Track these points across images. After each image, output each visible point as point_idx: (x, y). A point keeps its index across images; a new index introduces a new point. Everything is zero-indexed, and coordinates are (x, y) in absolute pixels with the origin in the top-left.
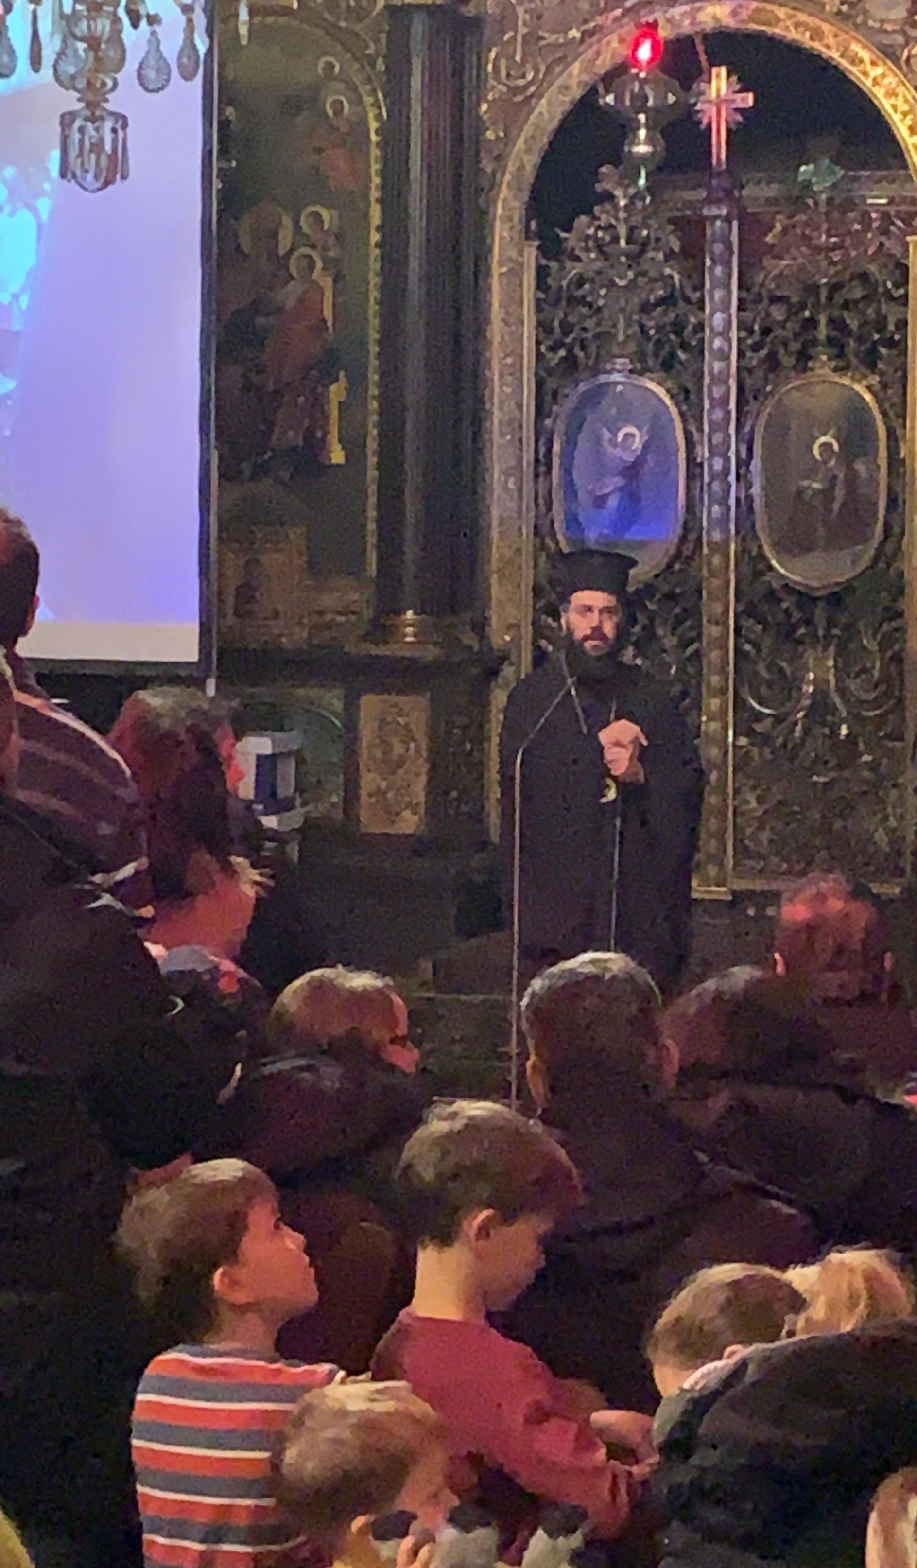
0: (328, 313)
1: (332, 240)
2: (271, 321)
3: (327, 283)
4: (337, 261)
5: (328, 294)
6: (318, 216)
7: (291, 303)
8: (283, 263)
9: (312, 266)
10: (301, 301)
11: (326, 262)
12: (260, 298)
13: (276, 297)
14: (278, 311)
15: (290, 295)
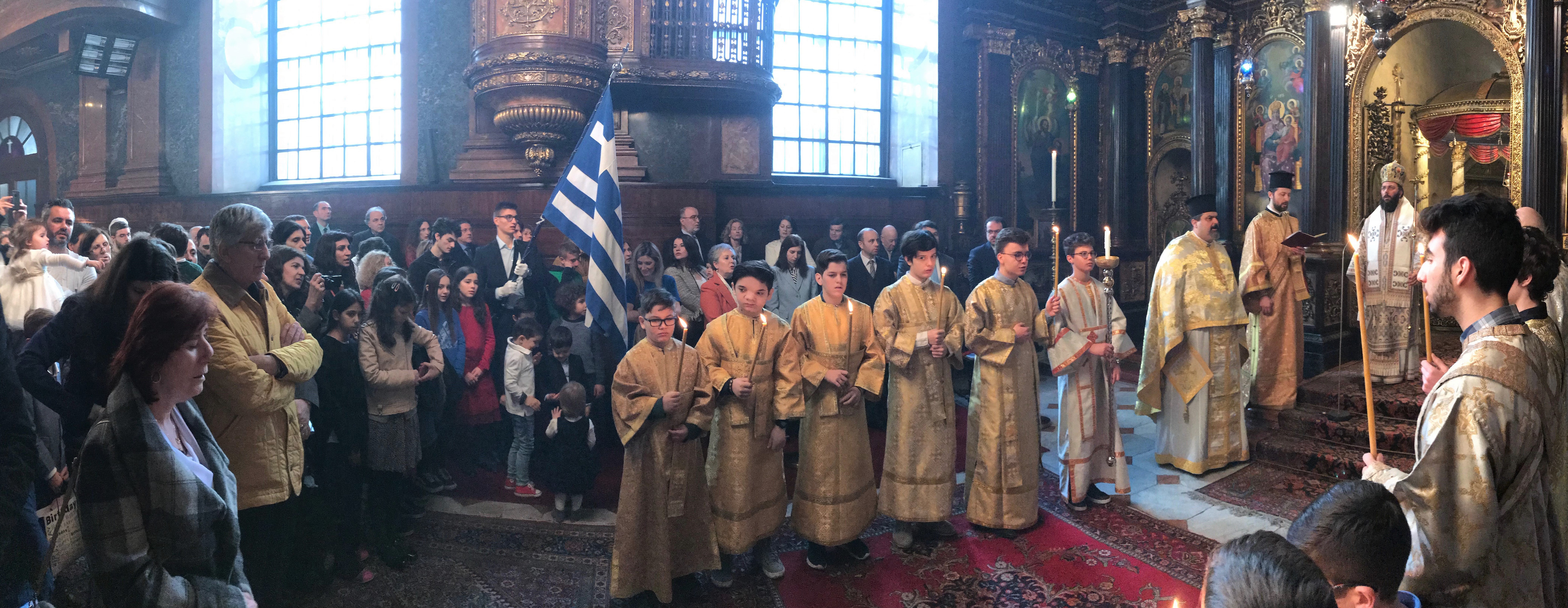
0: (1296, 137)
1: (1297, 111)
2: (1278, 141)
3: (1295, 126)
4: (1299, 118)
5: (1296, 130)
6: (1292, 103)
7: (1284, 134)
8: (1281, 121)
9: (1290, 121)
10: (1287, 134)
11: (1296, 118)
12: (1274, 134)
13: (1279, 133)
14: (1279, 138)
15: (1283, 132)
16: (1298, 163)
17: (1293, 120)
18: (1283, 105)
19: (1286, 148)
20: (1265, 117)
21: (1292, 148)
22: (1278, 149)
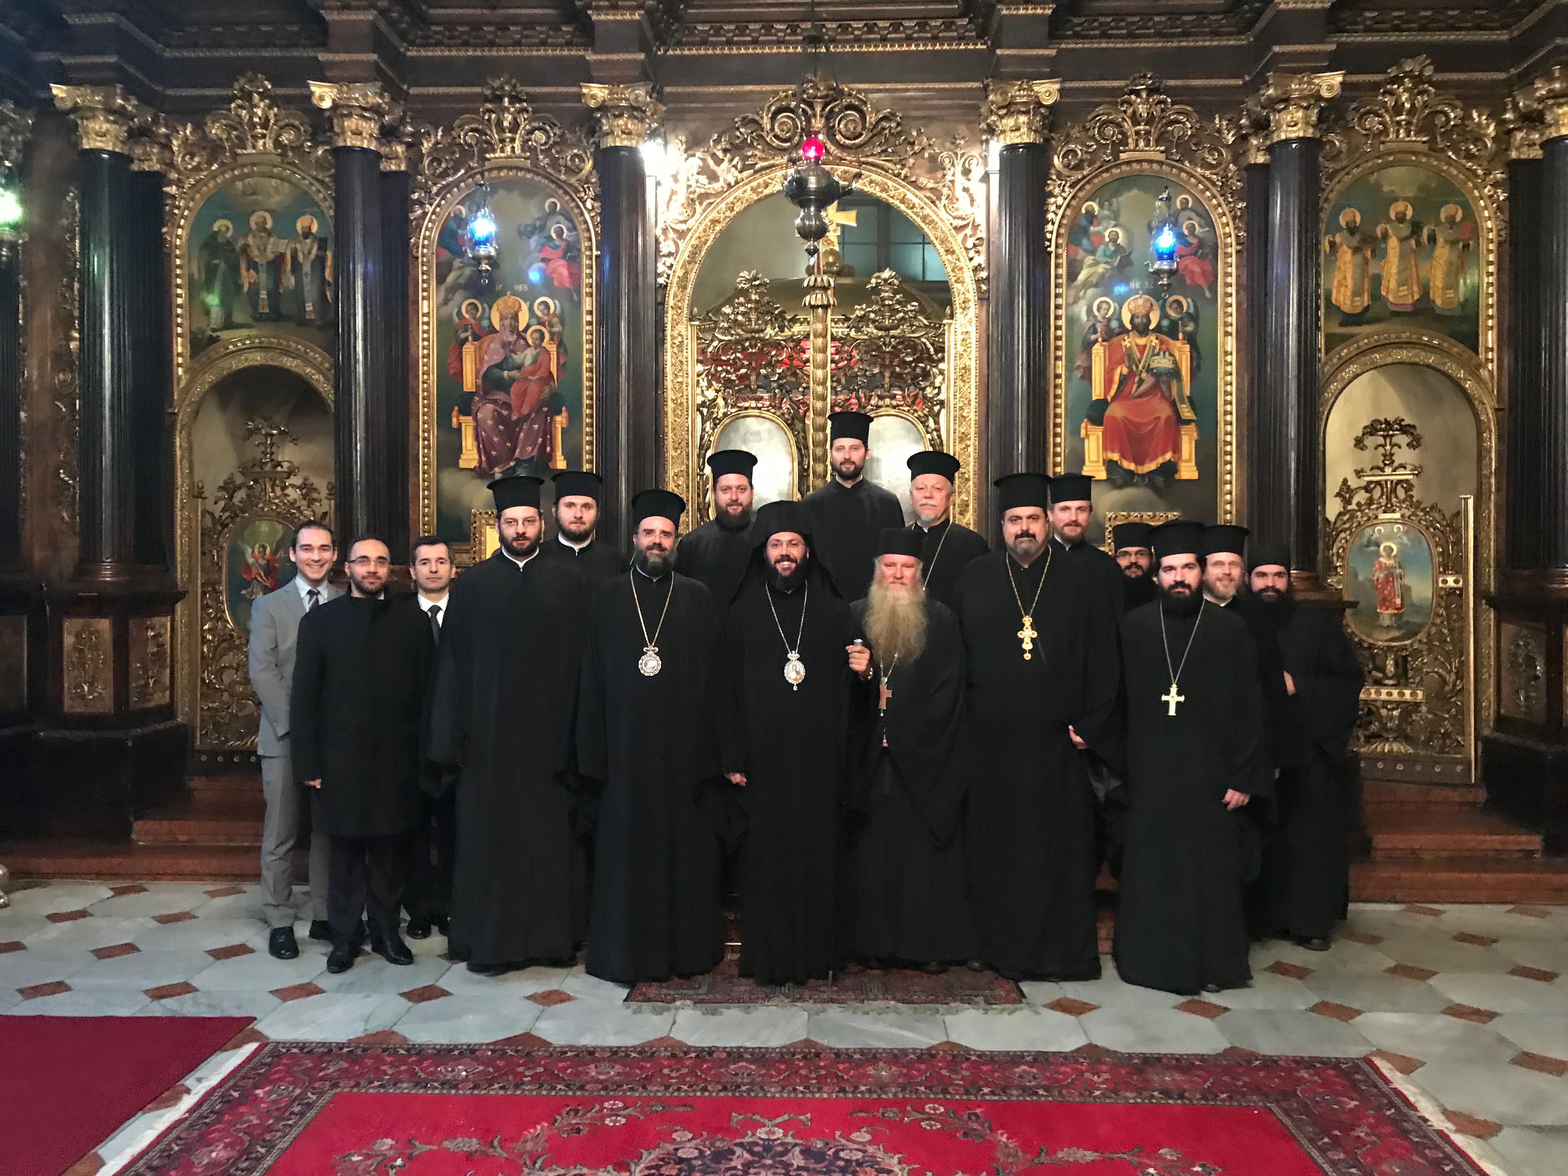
1: (556, 320)
5: (554, 356)
9: (542, 337)
11: (552, 334)
12: (506, 359)
13: (517, 358)
14: (519, 368)
15: (527, 357)
16: (558, 418)
17: (547, 336)
18: (525, 307)
19: (533, 388)
20: (485, 323)
21: (547, 390)
22: (513, 390)
